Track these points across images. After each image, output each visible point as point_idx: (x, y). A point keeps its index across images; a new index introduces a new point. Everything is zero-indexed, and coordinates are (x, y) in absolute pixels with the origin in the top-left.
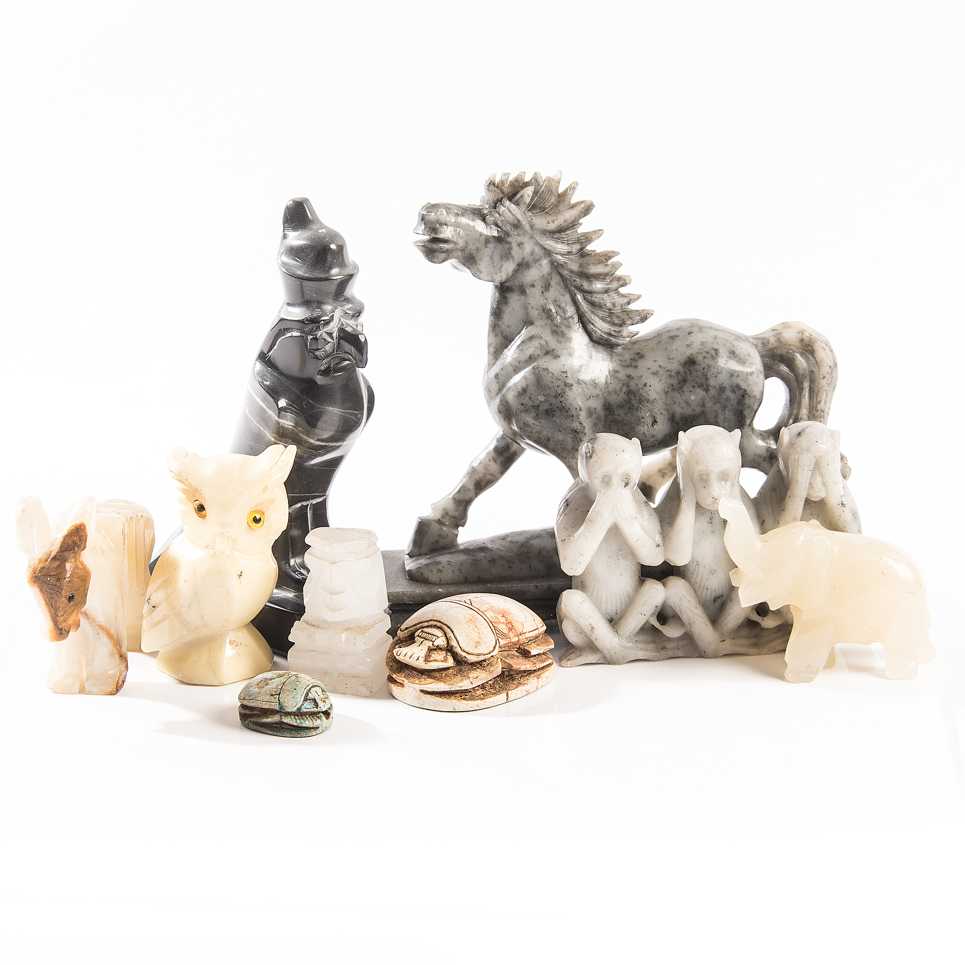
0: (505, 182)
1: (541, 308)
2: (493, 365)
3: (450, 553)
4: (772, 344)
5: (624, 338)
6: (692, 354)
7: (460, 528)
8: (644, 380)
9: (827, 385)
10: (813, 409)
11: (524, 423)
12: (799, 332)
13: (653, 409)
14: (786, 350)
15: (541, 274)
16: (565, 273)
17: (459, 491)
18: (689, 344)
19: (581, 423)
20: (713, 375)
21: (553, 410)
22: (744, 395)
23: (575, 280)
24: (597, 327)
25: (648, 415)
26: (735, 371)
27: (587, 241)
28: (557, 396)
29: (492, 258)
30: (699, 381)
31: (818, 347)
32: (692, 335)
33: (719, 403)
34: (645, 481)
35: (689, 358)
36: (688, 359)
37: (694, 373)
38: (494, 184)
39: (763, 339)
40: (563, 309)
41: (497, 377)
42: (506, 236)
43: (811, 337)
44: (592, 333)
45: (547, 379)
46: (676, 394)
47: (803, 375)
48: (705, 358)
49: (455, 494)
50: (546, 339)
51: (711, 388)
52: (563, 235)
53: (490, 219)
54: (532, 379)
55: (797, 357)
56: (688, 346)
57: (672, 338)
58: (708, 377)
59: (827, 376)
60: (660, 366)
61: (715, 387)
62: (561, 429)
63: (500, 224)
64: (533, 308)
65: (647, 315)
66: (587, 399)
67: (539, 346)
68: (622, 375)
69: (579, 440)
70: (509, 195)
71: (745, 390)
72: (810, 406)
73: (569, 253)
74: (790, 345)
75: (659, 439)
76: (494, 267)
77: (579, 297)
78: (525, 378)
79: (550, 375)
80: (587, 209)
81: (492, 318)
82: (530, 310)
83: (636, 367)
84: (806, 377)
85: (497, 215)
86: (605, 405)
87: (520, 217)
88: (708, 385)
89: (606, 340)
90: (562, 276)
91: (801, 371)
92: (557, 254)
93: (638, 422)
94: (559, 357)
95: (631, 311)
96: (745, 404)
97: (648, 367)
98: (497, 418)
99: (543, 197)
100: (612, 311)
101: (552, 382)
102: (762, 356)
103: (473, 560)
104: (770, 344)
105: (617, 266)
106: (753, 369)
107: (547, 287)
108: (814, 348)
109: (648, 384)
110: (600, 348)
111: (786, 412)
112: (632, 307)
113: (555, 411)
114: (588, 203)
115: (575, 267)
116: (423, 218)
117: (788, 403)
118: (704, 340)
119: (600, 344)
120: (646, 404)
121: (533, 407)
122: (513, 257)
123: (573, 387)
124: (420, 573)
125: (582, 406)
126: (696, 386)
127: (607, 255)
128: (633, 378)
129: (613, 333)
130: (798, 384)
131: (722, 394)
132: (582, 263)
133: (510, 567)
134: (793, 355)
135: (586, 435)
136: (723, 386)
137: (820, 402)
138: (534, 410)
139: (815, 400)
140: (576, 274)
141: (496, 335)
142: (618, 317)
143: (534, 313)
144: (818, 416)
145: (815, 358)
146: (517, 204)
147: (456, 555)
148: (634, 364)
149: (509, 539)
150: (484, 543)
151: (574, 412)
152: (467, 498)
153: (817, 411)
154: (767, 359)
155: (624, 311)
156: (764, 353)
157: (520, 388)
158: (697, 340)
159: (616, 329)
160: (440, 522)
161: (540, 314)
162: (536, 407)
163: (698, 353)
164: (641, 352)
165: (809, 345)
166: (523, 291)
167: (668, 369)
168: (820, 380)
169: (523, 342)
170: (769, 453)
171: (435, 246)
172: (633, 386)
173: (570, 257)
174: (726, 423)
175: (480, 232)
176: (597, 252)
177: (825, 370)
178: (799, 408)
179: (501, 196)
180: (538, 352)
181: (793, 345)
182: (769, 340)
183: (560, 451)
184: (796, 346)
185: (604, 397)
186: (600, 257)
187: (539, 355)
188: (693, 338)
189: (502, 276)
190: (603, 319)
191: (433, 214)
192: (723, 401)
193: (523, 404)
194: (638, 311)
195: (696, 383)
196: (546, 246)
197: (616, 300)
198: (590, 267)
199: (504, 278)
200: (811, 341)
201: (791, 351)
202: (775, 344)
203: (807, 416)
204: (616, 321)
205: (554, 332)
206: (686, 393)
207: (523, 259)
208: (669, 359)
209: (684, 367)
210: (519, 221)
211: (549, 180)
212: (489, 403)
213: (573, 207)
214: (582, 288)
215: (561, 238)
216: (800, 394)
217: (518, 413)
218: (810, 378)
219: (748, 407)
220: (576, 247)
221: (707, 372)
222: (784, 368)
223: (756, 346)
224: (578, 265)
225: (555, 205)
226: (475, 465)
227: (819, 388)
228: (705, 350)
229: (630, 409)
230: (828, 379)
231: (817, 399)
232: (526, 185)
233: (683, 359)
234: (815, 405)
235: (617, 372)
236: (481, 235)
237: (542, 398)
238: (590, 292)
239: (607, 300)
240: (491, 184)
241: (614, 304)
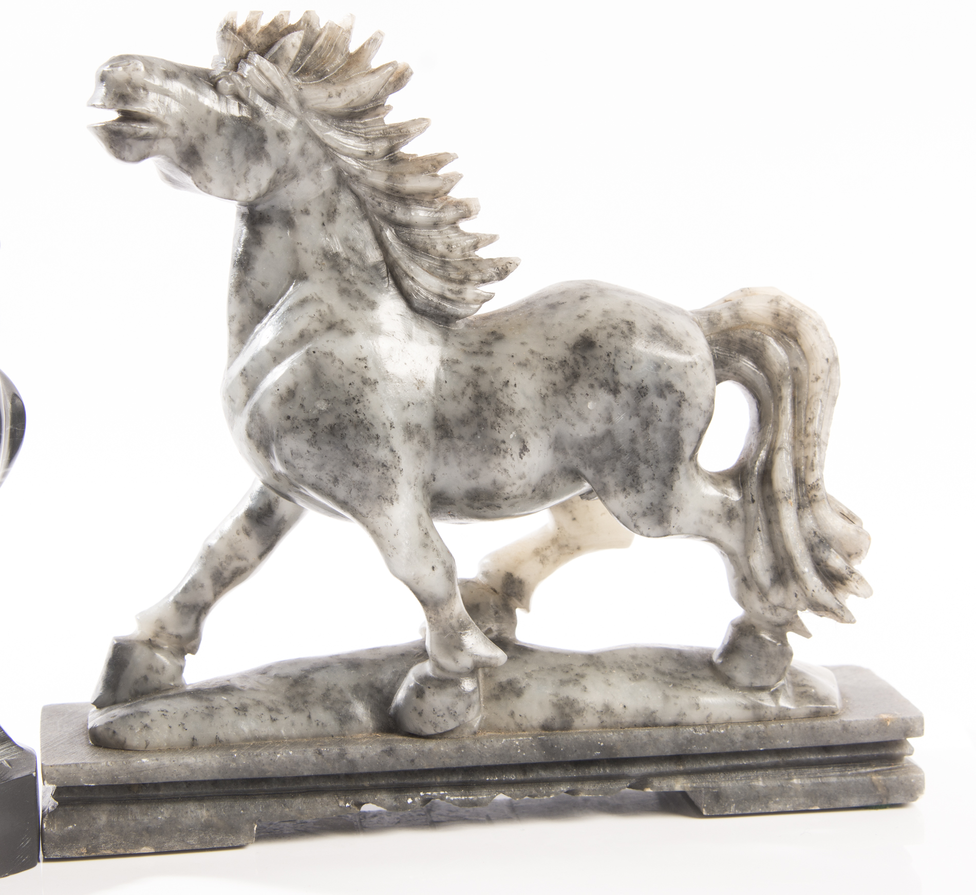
0: (253, 26)
1: (321, 252)
2: (238, 353)
3: (167, 697)
4: (726, 322)
5: (468, 303)
6: (587, 330)
7: (188, 657)
8: (504, 375)
9: (823, 392)
10: (799, 432)
11: (292, 451)
12: (772, 301)
13: (520, 426)
14: (750, 332)
15: (321, 192)
16: (362, 190)
17: (185, 590)
18: (582, 314)
19: (392, 451)
20: (625, 365)
21: (342, 426)
22: (680, 401)
23: (379, 204)
24: (419, 284)
25: (511, 436)
26: (663, 360)
27: (400, 136)
28: (350, 401)
29: (229, 154)
30: (600, 376)
31: (804, 327)
32: (587, 300)
33: (638, 415)
34: (511, 570)
35: (582, 337)
36: (580, 338)
37: (593, 363)
38: (233, 29)
39: (710, 313)
40: (360, 254)
41: (245, 372)
42: (255, 116)
43: (792, 309)
44: (410, 295)
45: (331, 372)
46: (561, 400)
47: (781, 375)
48: (610, 335)
49: (178, 594)
50: (330, 302)
51: (622, 388)
52: (358, 123)
53: (224, 85)
54: (305, 371)
55: (769, 343)
56: (580, 317)
57: (553, 307)
58: (617, 368)
59: (823, 376)
60: (532, 352)
61: (629, 386)
62: (357, 461)
63: (243, 94)
64: (306, 252)
65: (508, 265)
66: (404, 409)
67: (317, 315)
68: (465, 368)
69: (390, 480)
70: (261, 48)
71: (682, 394)
72: (794, 428)
73: (369, 155)
74: (756, 324)
75: (534, 481)
76: (234, 171)
77: (389, 234)
78: (292, 370)
79: (337, 364)
80: (399, 80)
81: (235, 270)
82: (301, 254)
83: (490, 354)
84: (786, 378)
85: (238, 78)
86: (435, 419)
87: (279, 84)
88: (617, 384)
89: (437, 308)
90: (357, 196)
91: (777, 368)
92: (347, 155)
93: (494, 450)
94: (351, 332)
95: (480, 260)
96: (682, 419)
97: (511, 353)
98: (246, 449)
99: (320, 55)
100: (447, 259)
101: (341, 377)
102: (710, 343)
103: (207, 708)
104: (723, 323)
105: (452, 180)
106: (694, 357)
107: (331, 215)
108: (798, 328)
109: (512, 382)
110: (427, 323)
111: (754, 441)
112: (483, 253)
113: (346, 428)
114: (401, 68)
115: (379, 179)
116: (103, 78)
117: (756, 426)
118: (608, 308)
119: (426, 316)
120: (507, 417)
121: (307, 421)
122: (267, 156)
123: (378, 386)
124: (110, 733)
125: (395, 420)
126: (596, 385)
127: (435, 159)
128: (484, 373)
129: (449, 295)
130: (773, 392)
131: (641, 399)
132: (392, 173)
133: (274, 720)
134: (763, 340)
135: (404, 473)
136: (644, 384)
137: (811, 420)
138: (310, 427)
139: (803, 417)
140: (382, 193)
141: (242, 301)
142: (457, 269)
143: (308, 261)
144: (809, 444)
145: (800, 346)
146: (275, 61)
147: (178, 699)
148: (486, 349)
149: (273, 672)
150: (229, 680)
151: (381, 432)
152: (200, 601)
153: (807, 435)
154: (717, 348)
155: (467, 260)
156: (712, 336)
157: (283, 390)
158: (595, 309)
159: (455, 287)
160: (151, 644)
161: (319, 261)
162: (313, 422)
163: (598, 328)
164: (499, 331)
165: (789, 324)
166: (288, 222)
167: (546, 355)
168: (811, 385)
169: (290, 310)
170: (726, 509)
171: (126, 127)
172: (484, 386)
173: (372, 163)
174: (650, 452)
175: (207, 106)
176: (419, 156)
177: (818, 366)
178: (776, 431)
179: (245, 49)
180: (316, 325)
181: (762, 324)
182: (719, 314)
183: (355, 503)
184: (766, 326)
185: (434, 406)
186: (423, 162)
187: (316, 331)
188: (588, 305)
189: (250, 191)
190: (431, 271)
191: (120, 69)
192: (644, 413)
193: (289, 418)
194: (492, 260)
195: (596, 379)
196: (327, 141)
197: (453, 240)
198: (406, 178)
199: (253, 194)
200: (793, 317)
201: (759, 333)
202: (731, 323)
203: (790, 444)
204: (454, 275)
205: (344, 292)
206: (579, 398)
207: (287, 160)
208: (547, 339)
209: (574, 353)
210: (277, 91)
211: (333, 29)
212: (231, 422)
213: (374, 72)
214: (393, 217)
215: (355, 128)
216: (777, 407)
217: (281, 434)
218: (793, 380)
219: (688, 424)
220: (381, 147)
221: (614, 360)
222: (746, 364)
223: (699, 325)
224: (385, 176)
225: (342, 68)
226: (213, 542)
227: (810, 396)
228: (611, 322)
229: (480, 425)
230: (823, 382)
231: (805, 415)
232: (291, 29)
233: (572, 339)
234: (803, 426)
235: (457, 362)
236: (209, 111)
237: (322, 405)
238: (408, 226)
239: (439, 241)
240: (228, 28)
241: (449, 247)
